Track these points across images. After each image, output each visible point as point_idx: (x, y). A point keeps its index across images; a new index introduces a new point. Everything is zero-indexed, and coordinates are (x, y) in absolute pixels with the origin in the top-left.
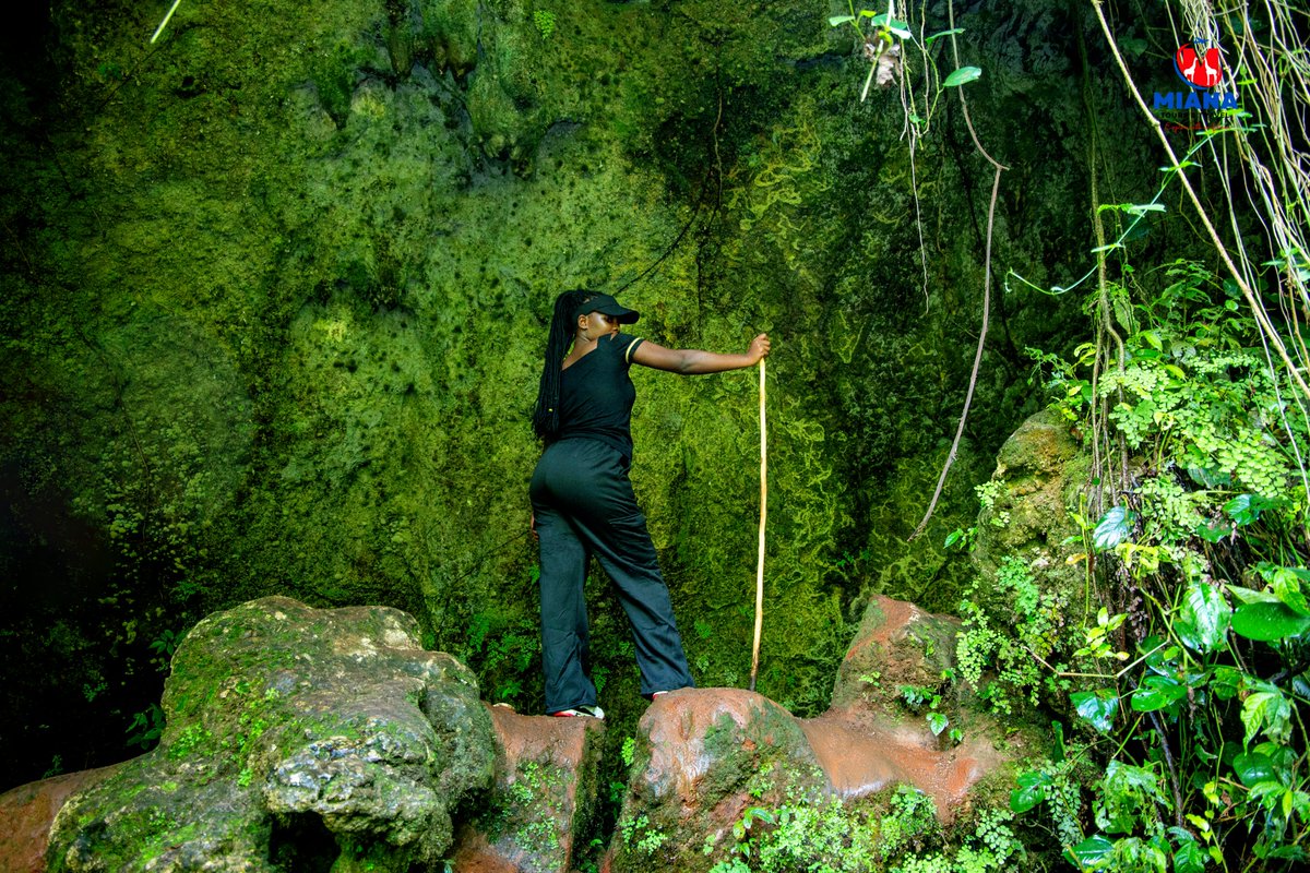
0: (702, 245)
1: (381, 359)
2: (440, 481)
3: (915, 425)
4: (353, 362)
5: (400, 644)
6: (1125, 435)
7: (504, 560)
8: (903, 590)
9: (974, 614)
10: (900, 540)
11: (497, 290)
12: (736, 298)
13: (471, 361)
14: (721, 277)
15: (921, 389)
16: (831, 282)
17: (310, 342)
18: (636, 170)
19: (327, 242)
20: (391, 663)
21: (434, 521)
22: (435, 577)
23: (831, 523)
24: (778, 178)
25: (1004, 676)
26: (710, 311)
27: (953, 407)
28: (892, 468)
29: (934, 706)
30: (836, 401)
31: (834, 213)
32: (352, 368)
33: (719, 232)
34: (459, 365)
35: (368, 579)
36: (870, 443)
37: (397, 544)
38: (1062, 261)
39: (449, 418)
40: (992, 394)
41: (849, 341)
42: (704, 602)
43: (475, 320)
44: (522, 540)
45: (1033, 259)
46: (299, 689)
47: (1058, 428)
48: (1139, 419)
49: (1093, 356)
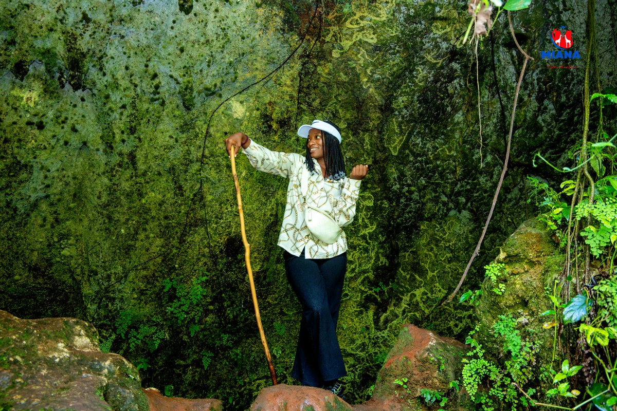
0: (304, 64)
1: (63, 122)
2: (102, 214)
3: (436, 200)
4: (41, 122)
5: (85, 347)
6: (590, 247)
7: (144, 273)
8: (417, 310)
9: (474, 348)
10: (417, 277)
11: (156, 82)
12: (323, 104)
13: (132, 130)
14: (314, 88)
15: (442, 176)
16: (390, 99)
17: (8, 104)
18: (264, 6)
19: (27, 31)
20: (80, 363)
21: (96, 242)
22: (93, 282)
23: (372, 261)
24: (362, 23)
25: (492, 392)
26: (304, 110)
27: (462, 191)
28: (417, 228)
29: (442, 404)
30: (384, 180)
31: (398, 52)
32: (41, 126)
33: (317, 57)
34: (123, 132)
35: (40, 280)
36: (404, 210)
37: (65, 257)
38: (549, 99)
39: (112, 169)
40: (489, 184)
41: (398, 141)
42: (281, 309)
43: (137, 101)
44: (159, 260)
45: (530, 96)
46: (14, 385)
47: (543, 232)
48: (600, 238)
49: (574, 189)
